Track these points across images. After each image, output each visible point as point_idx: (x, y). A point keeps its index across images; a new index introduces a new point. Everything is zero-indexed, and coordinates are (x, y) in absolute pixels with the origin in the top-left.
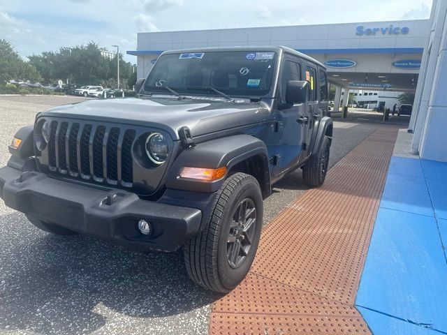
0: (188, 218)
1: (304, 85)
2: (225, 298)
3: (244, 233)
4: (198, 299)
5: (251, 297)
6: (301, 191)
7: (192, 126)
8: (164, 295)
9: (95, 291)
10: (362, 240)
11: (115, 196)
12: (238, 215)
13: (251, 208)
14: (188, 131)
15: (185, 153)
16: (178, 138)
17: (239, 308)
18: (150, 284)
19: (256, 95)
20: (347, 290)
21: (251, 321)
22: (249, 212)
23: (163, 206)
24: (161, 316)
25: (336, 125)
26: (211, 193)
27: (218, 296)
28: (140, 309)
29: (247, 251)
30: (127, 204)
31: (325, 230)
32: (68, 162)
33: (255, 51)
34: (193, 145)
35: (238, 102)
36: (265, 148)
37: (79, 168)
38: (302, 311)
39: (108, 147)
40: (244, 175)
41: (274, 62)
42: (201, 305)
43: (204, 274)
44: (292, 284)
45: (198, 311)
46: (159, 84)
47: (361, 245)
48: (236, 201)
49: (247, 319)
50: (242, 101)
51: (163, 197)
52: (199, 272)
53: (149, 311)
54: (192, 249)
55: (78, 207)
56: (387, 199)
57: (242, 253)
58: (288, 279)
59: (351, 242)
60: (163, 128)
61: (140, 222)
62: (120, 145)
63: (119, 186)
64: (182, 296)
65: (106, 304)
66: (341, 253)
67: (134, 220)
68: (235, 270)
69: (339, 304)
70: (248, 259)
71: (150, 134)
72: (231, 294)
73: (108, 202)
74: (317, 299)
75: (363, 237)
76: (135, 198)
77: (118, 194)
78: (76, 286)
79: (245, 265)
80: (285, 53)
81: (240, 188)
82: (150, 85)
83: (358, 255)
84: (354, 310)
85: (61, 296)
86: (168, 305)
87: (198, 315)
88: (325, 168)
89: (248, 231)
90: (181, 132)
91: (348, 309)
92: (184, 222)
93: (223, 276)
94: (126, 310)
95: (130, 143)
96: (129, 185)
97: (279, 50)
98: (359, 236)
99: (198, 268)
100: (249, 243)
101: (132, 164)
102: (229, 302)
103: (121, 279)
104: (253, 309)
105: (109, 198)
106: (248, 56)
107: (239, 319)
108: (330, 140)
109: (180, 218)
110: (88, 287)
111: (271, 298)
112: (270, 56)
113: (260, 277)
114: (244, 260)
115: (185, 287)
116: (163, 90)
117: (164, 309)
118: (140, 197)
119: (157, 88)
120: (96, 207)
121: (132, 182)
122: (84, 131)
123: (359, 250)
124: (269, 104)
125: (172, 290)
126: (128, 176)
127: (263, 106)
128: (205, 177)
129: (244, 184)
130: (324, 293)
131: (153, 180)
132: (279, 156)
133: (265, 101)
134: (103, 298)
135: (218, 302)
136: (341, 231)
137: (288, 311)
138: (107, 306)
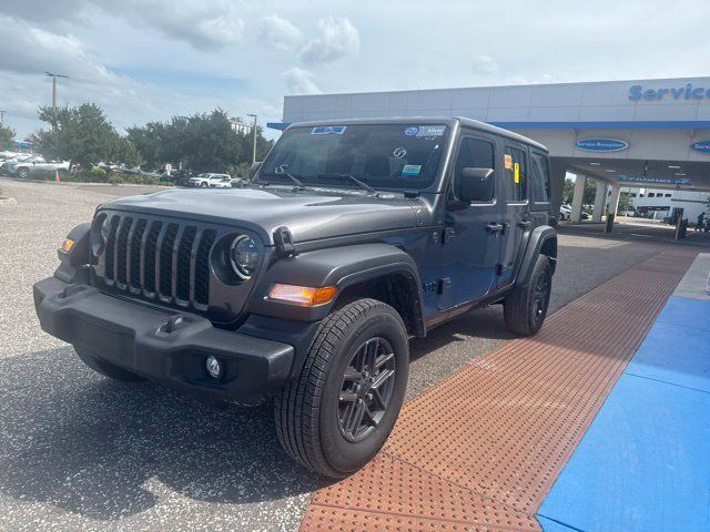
0: (273, 356)
1: (487, 175)
2: (336, 486)
3: (373, 391)
4: (294, 483)
5: (375, 488)
6: (499, 342)
7: (296, 229)
8: (247, 475)
9: (151, 460)
10: (579, 420)
11: (179, 320)
12: (362, 359)
13: (387, 353)
14: (288, 234)
15: (282, 264)
16: (272, 242)
17: (352, 503)
18: (230, 458)
19: (413, 188)
20: (530, 492)
21: (366, 521)
22: (380, 360)
23: (242, 338)
24: (235, 501)
26: (310, 322)
27: (326, 481)
28: (208, 490)
29: (377, 418)
30: (194, 332)
31: (522, 402)
33: (417, 124)
34: (295, 253)
35: (384, 197)
37: (142, 282)
38: (449, 516)
39: (180, 254)
41: (444, 140)
42: (296, 493)
43: (300, 445)
44: (444, 475)
45: (290, 501)
46: (279, 170)
47: (574, 428)
49: (361, 518)
50: (392, 196)
51: (246, 325)
52: (293, 442)
53: (220, 493)
54: (285, 407)
55: (128, 334)
56: (640, 361)
57: (368, 421)
58: (440, 468)
59: (559, 422)
60: (254, 229)
61: (209, 360)
62: (194, 251)
63: (191, 309)
64: (273, 478)
65: (161, 479)
66: (537, 437)
67: (201, 355)
68: (353, 445)
69: (511, 511)
70: (378, 432)
71: (238, 235)
72: (346, 482)
73: (169, 329)
74: (477, 499)
75: (582, 416)
76: (207, 324)
77: (185, 319)
78: (127, 451)
79: (372, 442)
80: (464, 126)
82: (268, 171)
83: (564, 442)
84: (533, 521)
85: (102, 463)
86: (249, 489)
87: (289, 506)
89: (381, 388)
91: (524, 519)
93: (330, 449)
94: (188, 489)
95: (209, 247)
96: (204, 308)
97: (454, 123)
98: (574, 414)
99: (291, 433)
100: (382, 408)
101: (208, 277)
102: (340, 491)
103: (191, 447)
104: (374, 504)
105: (170, 323)
106: (408, 132)
107: (350, 517)
109: (259, 354)
110: (142, 455)
111: (406, 492)
112: (439, 131)
113: (397, 462)
114: (373, 431)
115: (281, 467)
116: (284, 179)
117: (242, 493)
118: (214, 325)
119: (275, 175)
120: (151, 334)
121: (207, 303)
122: (152, 230)
123: (569, 435)
124: (432, 203)
125: (260, 469)
126: (202, 295)
127: (422, 204)
128: (305, 299)
129: (371, 315)
130: (490, 494)
131: (235, 299)
132: (447, 280)
133: (426, 197)
134: (160, 470)
135: (324, 491)
136: (547, 404)
137: (426, 514)
138: (162, 481)
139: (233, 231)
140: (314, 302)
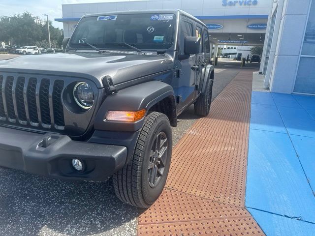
0: (116, 155)
1: (198, 40)
2: (148, 211)
3: (159, 159)
4: (126, 214)
5: (168, 208)
6: (194, 120)
7: (113, 75)
8: (98, 214)
9: (40, 216)
10: (242, 154)
11: (50, 138)
12: (155, 146)
13: (164, 139)
14: (110, 79)
15: (109, 98)
16: (102, 86)
17: (159, 220)
18: (86, 205)
19: (162, 49)
20: (238, 195)
21: (170, 229)
22: (162, 142)
23: (93, 145)
24: (97, 232)
25: (216, 70)
26: (134, 132)
27: (141, 210)
28: (79, 228)
29: (162, 172)
30: (61, 145)
31: (215, 149)
32: (6, 110)
33: (158, 14)
34: (116, 91)
35: (148, 54)
36: (172, 91)
38: (208, 216)
39: (41, 97)
40: (157, 114)
41: (173, 21)
42: (129, 220)
43: (131, 197)
44: (197, 194)
45: (127, 225)
46: (81, 41)
47: (242, 158)
48: (153, 136)
49: (166, 228)
50: (151, 54)
51: (93, 137)
52: (126, 195)
53: (87, 229)
54: (120, 178)
55: (17, 151)
56: (254, 122)
57: (159, 174)
58: (194, 190)
59: (235, 157)
60: (89, 78)
61: (73, 160)
62: (50, 94)
63: (53, 130)
64: (113, 213)
65: (50, 226)
66: (229, 166)
67: (68, 159)
68: (155, 189)
69: (234, 208)
70: (163, 178)
71: (76, 83)
72: (152, 207)
73: (44, 145)
74: (217, 205)
75: (243, 152)
76: (67, 139)
77: (53, 137)
78: (23, 213)
79: (161, 183)
80: (182, 15)
81: (156, 124)
82: (75, 42)
83: (241, 167)
84: (245, 211)
85: (10, 224)
86: (103, 223)
87: (127, 229)
88: (210, 102)
89: (162, 157)
90: (104, 80)
91: (241, 211)
92: (113, 159)
93: (146, 196)
94: (67, 230)
95: (60, 92)
96: (61, 128)
97: (177, 12)
98: (239, 152)
99: (125, 192)
100: (163, 166)
101: (62, 110)
102: (151, 214)
103: (62, 203)
104: (170, 218)
105: (44, 141)
107: (161, 228)
108: (212, 81)
109: (109, 156)
110: (33, 213)
111: (183, 207)
112: (170, 17)
113: (173, 191)
114: (160, 180)
116: (86, 46)
117: (99, 226)
118: (73, 139)
119: (80, 44)
120: (32, 149)
121: (64, 125)
122: (18, 82)
123: (242, 163)
124: (172, 56)
125: (104, 209)
126: (59, 120)
127: (168, 57)
128: (128, 118)
129: (159, 121)
130: (221, 200)
131: (83, 122)
132: (180, 96)
133: (168, 53)
134: (47, 221)
135: (143, 215)
136: (226, 149)
137: (197, 217)
138: (51, 228)
139: (74, 80)
140: (135, 120)
